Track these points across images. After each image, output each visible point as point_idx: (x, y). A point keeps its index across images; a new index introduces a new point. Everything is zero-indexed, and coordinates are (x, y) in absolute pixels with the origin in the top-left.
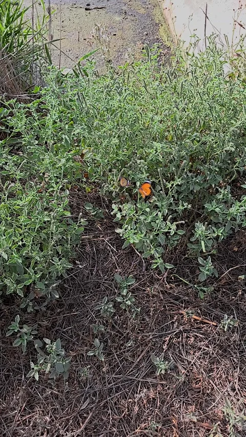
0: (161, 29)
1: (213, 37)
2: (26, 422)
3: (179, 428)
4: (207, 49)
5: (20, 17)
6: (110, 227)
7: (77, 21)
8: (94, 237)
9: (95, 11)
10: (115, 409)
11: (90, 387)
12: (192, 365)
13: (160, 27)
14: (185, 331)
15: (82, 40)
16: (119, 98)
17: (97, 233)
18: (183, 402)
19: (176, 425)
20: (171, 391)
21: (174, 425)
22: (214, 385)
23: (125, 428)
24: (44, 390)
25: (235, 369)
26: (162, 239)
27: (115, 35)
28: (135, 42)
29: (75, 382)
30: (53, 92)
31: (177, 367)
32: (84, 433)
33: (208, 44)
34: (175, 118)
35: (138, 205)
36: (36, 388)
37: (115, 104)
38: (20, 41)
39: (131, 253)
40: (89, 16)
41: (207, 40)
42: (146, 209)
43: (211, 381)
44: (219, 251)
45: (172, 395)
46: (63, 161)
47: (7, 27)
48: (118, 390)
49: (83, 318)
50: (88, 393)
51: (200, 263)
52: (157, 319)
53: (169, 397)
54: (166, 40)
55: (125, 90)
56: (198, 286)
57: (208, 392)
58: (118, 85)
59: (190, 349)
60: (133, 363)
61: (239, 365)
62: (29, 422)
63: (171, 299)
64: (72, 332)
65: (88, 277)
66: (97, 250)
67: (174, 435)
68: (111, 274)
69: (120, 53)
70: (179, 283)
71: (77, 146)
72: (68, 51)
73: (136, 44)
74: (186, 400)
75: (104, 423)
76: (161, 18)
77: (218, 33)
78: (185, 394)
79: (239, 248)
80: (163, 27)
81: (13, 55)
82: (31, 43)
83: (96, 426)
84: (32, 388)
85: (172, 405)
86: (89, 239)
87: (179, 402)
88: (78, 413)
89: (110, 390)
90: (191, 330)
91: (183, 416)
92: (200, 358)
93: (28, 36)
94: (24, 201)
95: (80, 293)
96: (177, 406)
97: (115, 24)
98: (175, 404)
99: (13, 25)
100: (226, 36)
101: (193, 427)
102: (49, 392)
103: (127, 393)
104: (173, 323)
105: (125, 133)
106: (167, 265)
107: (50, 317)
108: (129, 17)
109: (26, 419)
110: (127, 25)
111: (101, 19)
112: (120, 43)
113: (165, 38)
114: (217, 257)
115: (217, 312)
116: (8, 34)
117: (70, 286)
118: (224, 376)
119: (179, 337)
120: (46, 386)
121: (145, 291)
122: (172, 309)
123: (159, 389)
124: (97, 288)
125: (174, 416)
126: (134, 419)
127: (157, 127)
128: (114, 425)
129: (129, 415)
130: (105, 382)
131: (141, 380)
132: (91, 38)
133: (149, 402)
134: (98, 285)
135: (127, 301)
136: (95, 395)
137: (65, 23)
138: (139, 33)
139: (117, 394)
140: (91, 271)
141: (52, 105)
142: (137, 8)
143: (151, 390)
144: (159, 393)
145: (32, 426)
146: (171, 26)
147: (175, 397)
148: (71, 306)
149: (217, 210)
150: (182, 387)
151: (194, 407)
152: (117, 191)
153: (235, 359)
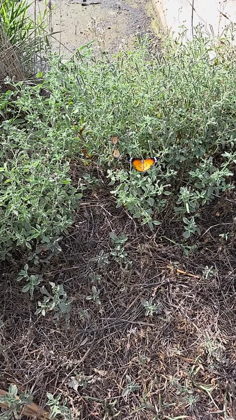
0: (153, 23)
1: (199, 27)
2: (34, 356)
3: (165, 362)
4: (193, 38)
5: (23, 12)
6: (106, 196)
7: (74, 15)
8: (91, 204)
9: (91, 6)
10: (110, 346)
11: (89, 328)
12: (177, 311)
13: (152, 20)
14: (171, 282)
15: (78, 33)
16: (113, 78)
17: (93, 201)
18: (170, 342)
19: (163, 360)
20: (158, 332)
21: (161, 360)
22: (196, 327)
23: (118, 362)
24: (48, 331)
25: (215, 314)
26: (151, 202)
27: (110, 28)
28: (128, 35)
29: (76, 324)
30: (56, 74)
31: (165, 313)
32: (83, 365)
33: (195, 34)
34: (163, 97)
35: (130, 172)
36: (42, 329)
37: (110, 84)
38: (23, 35)
39: (124, 218)
40: (85, 11)
41: (194, 30)
42: (137, 176)
43: (194, 324)
44: (203, 216)
45: (159, 336)
46: (64, 134)
47: (11, 21)
48: (113, 330)
49: (82, 272)
50: (87, 333)
51: (185, 222)
52: (147, 273)
53: (157, 337)
54: (158, 32)
55: (119, 71)
56: (184, 245)
57: (191, 333)
58: (113, 67)
59: (176, 298)
60: (125, 308)
61: (218, 311)
62: (36, 356)
63: (159, 257)
64: (72, 284)
65: (86, 238)
66: (94, 216)
67: (161, 368)
68: (106, 236)
69: (114, 45)
70: (166, 243)
71: (76, 124)
72: (66, 43)
73: (129, 36)
74: (172, 340)
75: (101, 358)
76: (153, 12)
77: (204, 23)
78: (171, 335)
79: (221, 213)
80: (154, 21)
81: (17, 46)
82: (33, 36)
83: (93, 359)
84: (38, 329)
85: (160, 344)
86: (87, 205)
87: (166, 341)
88: (79, 349)
89: (106, 331)
90: (176, 282)
91: (169, 352)
92: (184, 306)
93: (29, 30)
94: (32, 165)
95: (80, 252)
96: (164, 344)
97: (110, 18)
98: (162, 342)
99: (16, 20)
100: (211, 27)
101: (178, 362)
102: (53, 331)
103: (120, 333)
104: (161, 276)
105: (119, 110)
106: (155, 222)
107: (53, 271)
108: (123, 12)
109: (33, 353)
110: (121, 18)
111: (97, 13)
112: (114, 35)
113: (157, 31)
114: (201, 221)
115: (200, 267)
116: (12, 28)
117: (70, 246)
118: (205, 320)
119: (166, 288)
120: (50, 328)
121: (136, 250)
122: (160, 265)
123: (148, 330)
124: (95, 247)
125: (161, 352)
126: (126, 354)
127: (147, 104)
128: (109, 359)
129: (122, 351)
130: (101, 324)
131: (133, 322)
132: (88, 30)
133: (139, 341)
134: (95, 245)
135: (120, 255)
136: (92, 334)
137: (63, 18)
138: (132, 26)
139: (112, 334)
140: (89, 233)
141: (55, 86)
142: (130, 3)
143: (142, 331)
144: (148, 334)
145: (39, 359)
146: (163, 20)
147: (162, 337)
148: (71, 263)
149: (200, 176)
150: (169, 329)
151: (179, 345)
152: (112, 161)
153: (215, 306)
